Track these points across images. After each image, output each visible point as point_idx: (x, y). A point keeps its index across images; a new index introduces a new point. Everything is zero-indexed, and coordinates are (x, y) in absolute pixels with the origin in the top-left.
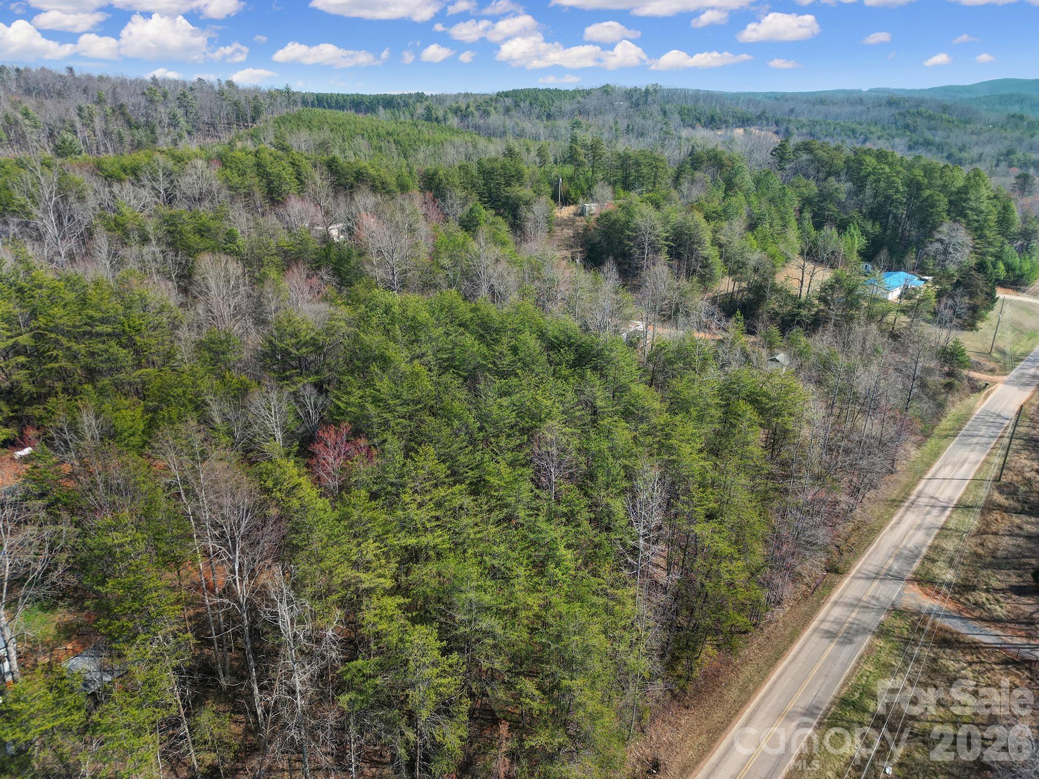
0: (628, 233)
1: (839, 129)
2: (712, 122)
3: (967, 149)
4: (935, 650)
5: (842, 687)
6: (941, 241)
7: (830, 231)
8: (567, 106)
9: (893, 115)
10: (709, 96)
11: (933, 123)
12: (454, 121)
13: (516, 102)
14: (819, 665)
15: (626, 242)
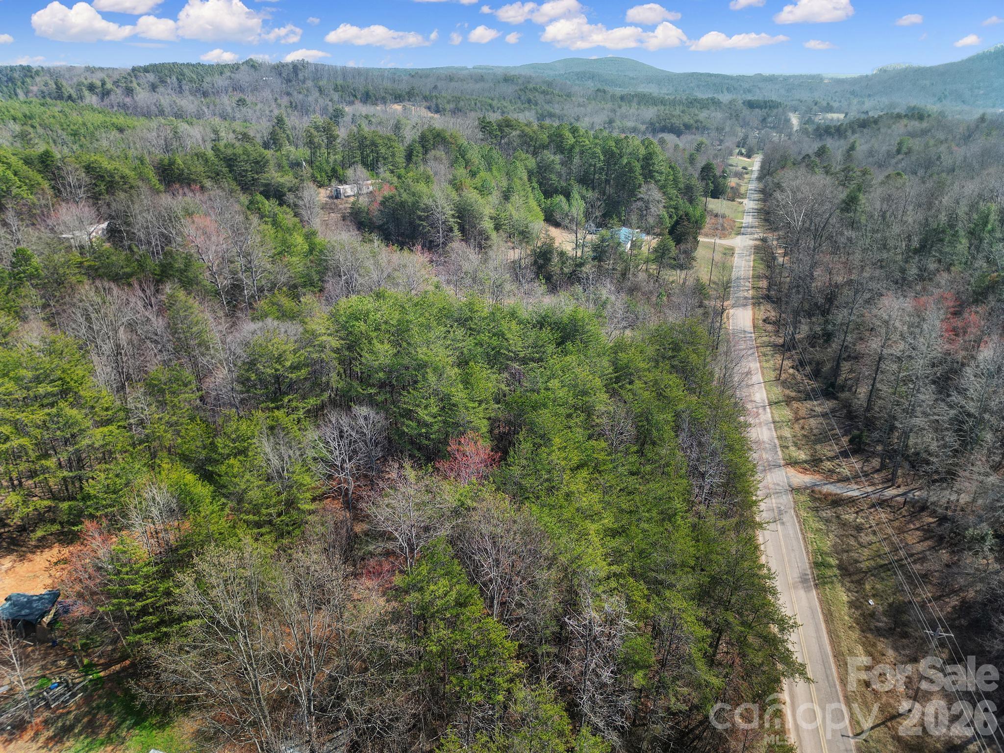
0: (419, 213)
1: (479, 105)
2: (367, 98)
3: (581, 119)
4: (834, 510)
5: (808, 555)
6: (641, 199)
7: (560, 199)
8: (221, 82)
9: (516, 91)
10: (358, 73)
11: (548, 97)
12: (92, 99)
13: (160, 78)
14: (782, 543)
15: (418, 222)
